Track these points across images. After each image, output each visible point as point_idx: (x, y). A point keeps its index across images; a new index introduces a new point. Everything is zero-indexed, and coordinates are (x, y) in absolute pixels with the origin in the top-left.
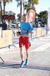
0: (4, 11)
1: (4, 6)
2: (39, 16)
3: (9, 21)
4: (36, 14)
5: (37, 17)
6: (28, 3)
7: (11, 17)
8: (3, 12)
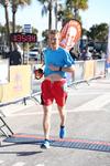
0: (13, 23)
1: (14, 13)
2: (88, 34)
3: (24, 46)
4: (83, 31)
5: (85, 37)
6: (64, 7)
7: (28, 37)
8: (10, 27)
